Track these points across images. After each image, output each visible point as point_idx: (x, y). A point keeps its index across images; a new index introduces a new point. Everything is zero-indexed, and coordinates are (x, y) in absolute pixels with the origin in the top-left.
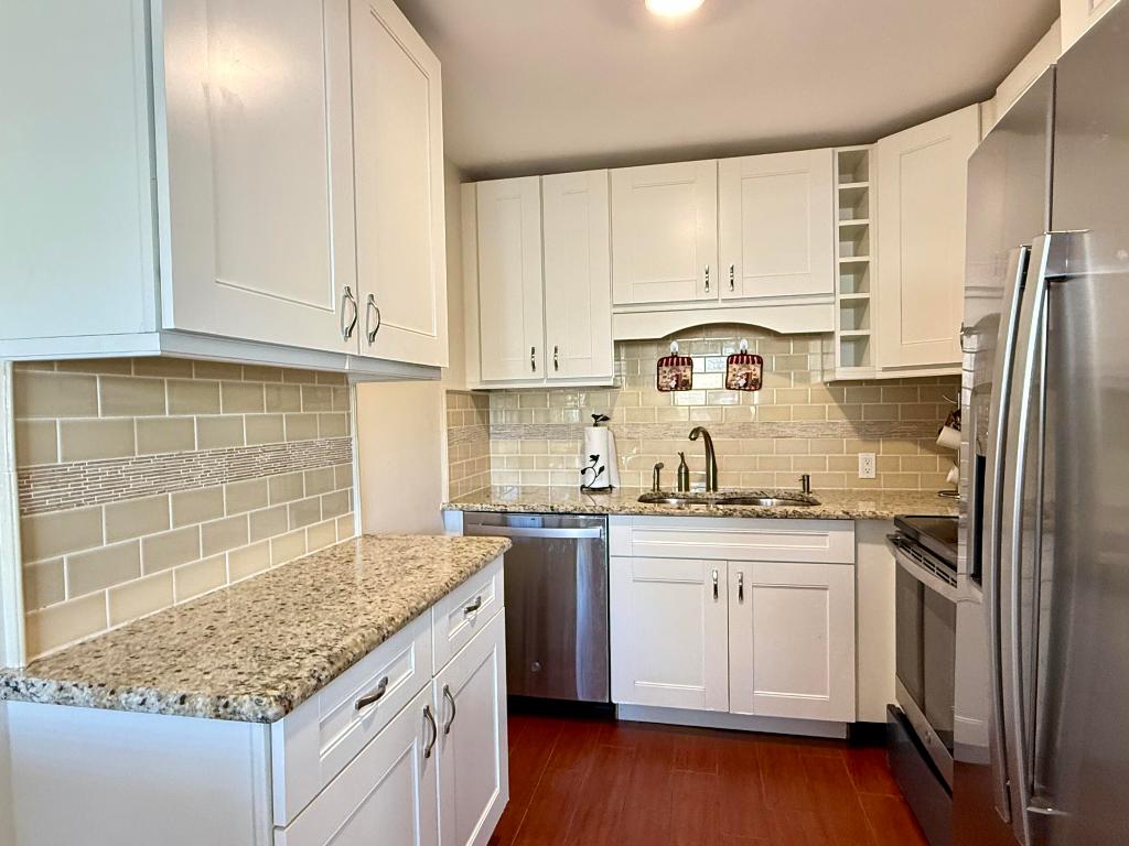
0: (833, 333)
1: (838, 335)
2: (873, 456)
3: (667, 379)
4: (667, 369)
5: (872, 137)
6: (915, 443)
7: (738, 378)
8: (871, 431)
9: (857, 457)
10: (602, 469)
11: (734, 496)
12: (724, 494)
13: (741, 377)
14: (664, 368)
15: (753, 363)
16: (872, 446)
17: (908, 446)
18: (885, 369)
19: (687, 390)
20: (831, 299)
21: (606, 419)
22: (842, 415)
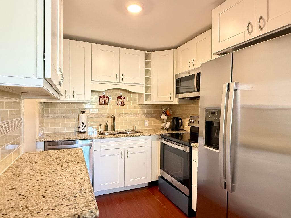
0: (143, 93)
1: (145, 93)
2: (147, 121)
3: (102, 102)
4: (102, 99)
5: (152, 51)
6: (155, 118)
7: (119, 102)
8: (148, 115)
9: (144, 122)
10: (85, 126)
11: (120, 132)
12: (117, 131)
13: (120, 102)
14: (101, 99)
15: (123, 99)
16: (147, 119)
17: (154, 119)
18: (154, 102)
19: (107, 105)
20: (143, 85)
21: (85, 112)
22: (142, 112)
